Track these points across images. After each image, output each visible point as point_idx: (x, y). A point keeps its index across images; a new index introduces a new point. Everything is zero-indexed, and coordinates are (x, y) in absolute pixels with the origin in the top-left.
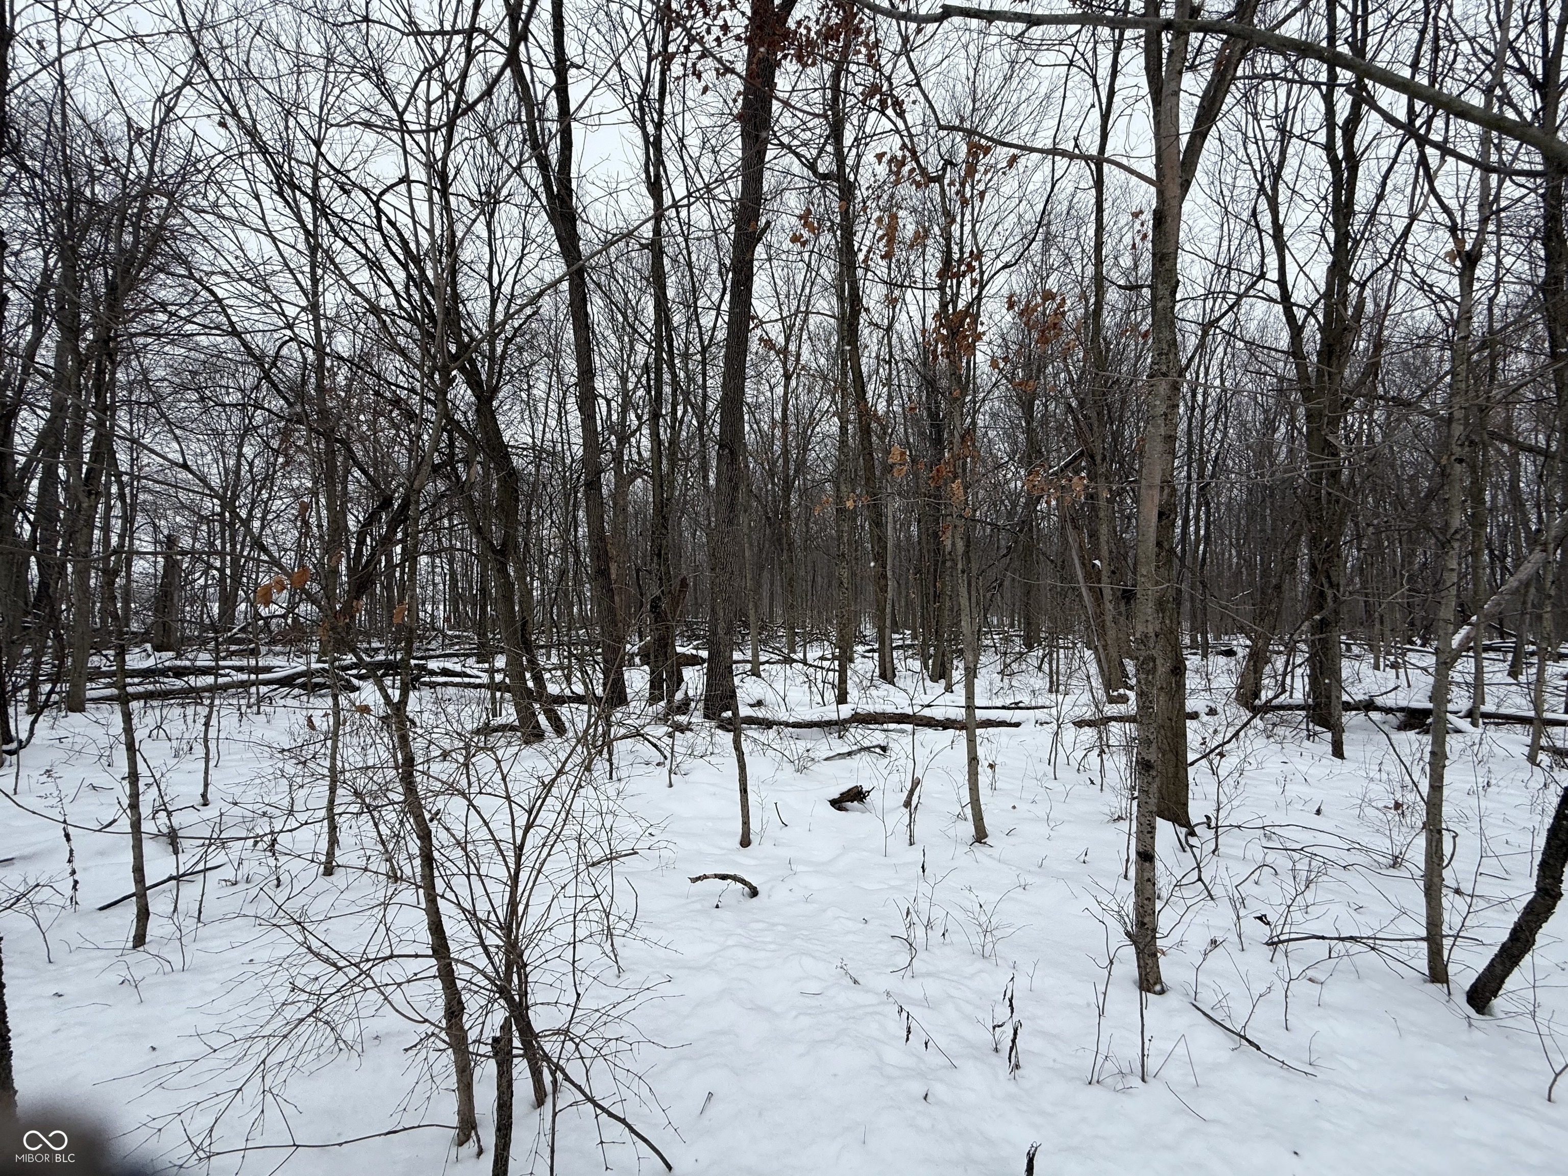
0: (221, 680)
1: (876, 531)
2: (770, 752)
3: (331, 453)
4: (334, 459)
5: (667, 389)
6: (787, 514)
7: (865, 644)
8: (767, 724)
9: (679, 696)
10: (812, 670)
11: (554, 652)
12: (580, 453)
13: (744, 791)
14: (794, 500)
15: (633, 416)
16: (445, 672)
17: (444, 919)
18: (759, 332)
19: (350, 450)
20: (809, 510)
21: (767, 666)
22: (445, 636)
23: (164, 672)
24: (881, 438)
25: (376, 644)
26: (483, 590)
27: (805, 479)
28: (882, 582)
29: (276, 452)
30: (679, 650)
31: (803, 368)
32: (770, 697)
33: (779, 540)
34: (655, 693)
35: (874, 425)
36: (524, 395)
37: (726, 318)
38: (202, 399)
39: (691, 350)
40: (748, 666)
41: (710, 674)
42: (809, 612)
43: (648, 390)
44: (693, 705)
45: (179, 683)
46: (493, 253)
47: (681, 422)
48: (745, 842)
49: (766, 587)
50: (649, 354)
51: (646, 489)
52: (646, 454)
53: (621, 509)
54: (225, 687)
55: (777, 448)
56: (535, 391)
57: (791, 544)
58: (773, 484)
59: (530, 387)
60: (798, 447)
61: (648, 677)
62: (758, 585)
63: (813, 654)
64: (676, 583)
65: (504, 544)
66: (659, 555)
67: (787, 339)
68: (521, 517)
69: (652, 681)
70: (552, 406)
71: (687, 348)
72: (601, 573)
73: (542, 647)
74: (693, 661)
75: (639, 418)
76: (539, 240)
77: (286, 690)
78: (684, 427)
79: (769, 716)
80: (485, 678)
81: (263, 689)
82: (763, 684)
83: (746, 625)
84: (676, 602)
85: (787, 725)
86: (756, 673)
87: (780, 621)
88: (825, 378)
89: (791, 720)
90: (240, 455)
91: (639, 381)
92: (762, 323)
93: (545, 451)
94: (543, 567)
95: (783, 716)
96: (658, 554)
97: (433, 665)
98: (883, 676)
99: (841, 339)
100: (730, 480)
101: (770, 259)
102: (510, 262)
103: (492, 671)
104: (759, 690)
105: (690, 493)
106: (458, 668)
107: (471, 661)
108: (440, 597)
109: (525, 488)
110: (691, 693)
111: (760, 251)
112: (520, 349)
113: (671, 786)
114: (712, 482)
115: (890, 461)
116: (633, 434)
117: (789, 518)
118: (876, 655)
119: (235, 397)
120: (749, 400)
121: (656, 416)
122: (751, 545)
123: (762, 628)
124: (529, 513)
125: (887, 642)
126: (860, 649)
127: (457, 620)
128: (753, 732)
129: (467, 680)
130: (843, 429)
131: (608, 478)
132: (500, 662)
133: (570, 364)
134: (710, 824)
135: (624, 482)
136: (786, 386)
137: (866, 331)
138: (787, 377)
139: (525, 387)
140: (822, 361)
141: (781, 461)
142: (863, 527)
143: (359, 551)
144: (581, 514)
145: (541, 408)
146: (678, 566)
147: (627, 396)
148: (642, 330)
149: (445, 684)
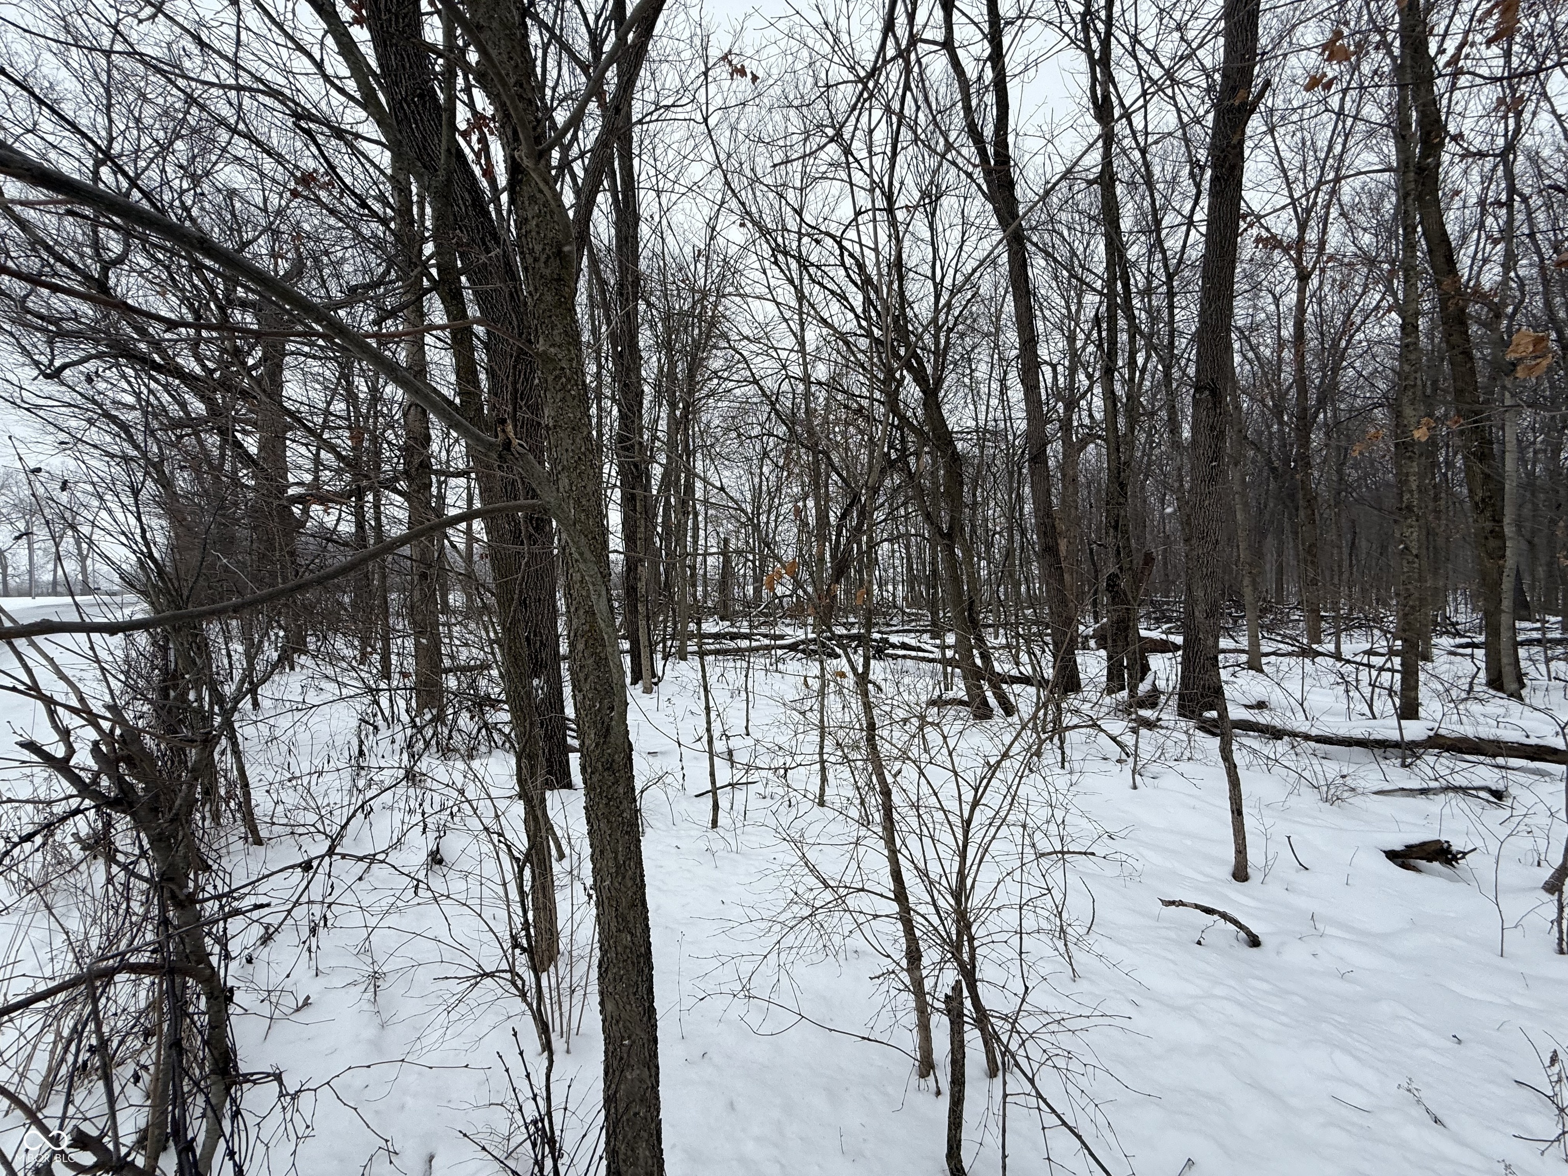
0: (754, 644)
1: (1478, 467)
2: (1277, 769)
3: (817, 462)
4: (819, 468)
5: (1123, 337)
6: (1305, 461)
7: (1457, 634)
8: (1276, 734)
9: (1144, 687)
10: (1350, 668)
11: (1001, 631)
12: (1023, 426)
13: (1237, 812)
14: (1316, 438)
15: (1082, 377)
16: (904, 646)
17: (903, 870)
18: (1254, 231)
19: (829, 458)
20: (1343, 453)
21: (1272, 659)
22: (904, 613)
23: (724, 636)
24: (1490, 325)
25: (852, 620)
26: (934, 572)
27: (1335, 410)
28: (1493, 543)
29: (782, 469)
30: (1143, 633)
31: (1331, 258)
32: (1276, 697)
33: (1292, 496)
34: (1115, 681)
35: (1473, 309)
36: (967, 380)
37: (1203, 229)
38: (739, 435)
39: (1155, 283)
40: (1244, 658)
41: (1187, 664)
42: (1344, 590)
43: (1100, 346)
44: (1163, 698)
45: (732, 645)
46: (935, 251)
47: (1143, 371)
48: (1241, 874)
49: (1270, 558)
50: (1101, 303)
51: (1099, 455)
52: (1098, 416)
53: (1070, 480)
54: (757, 649)
55: (1287, 375)
56: (976, 374)
57: (1311, 500)
58: (1281, 423)
59: (972, 371)
60: (1323, 368)
61: (1105, 664)
62: (1258, 554)
63: (1354, 645)
64: (1138, 560)
65: (951, 528)
66: (1116, 528)
67: (1303, 227)
68: (967, 498)
69: (1109, 668)
70: (995, 385)
71: (1149, 282)
72: (1049, 550)
73: (990, 626)
74: (1163, 647)
75: (1089, 376)
76: (978, 221)
77: (793, 653)
78: (1147, 376)
79: (1277, 723)
80: (937, 654)
81: (779, 652)
82: (1267, 682)
83: (1239, 606)
84: (1137, 580)
85: (1307, 737)
86: (1255, 665)
87: (1294, 601)
88: (1371, 262)
89: (1314, 732)
90: (762, 474)
91: (1088, 337)
92: (1259, 217)
93: (988, 431)
94: (989, 545)
95: (1302, 726)
96: (1116, 525)
97: (894, 639)
98: (1496, 682)
99: (1403, 197)
100: (1212, 429)
101: (1271, 130)
102: (951, 253)
103: (943, 647)
104: (1260, 689)
105: (1157, 451)
106: (913, 642)
107: (926, 637)
108: (899, 578)
109: (970, 470)
110: (1161, 684)
111: (1255, 124)
112: (962, 336)
113: (1135, 787)
114: (1186, 434)
115: (1510, 356)
116: (1083, 396)
117: (1308, 465)
118: (1480, 653)
119: (757, 431)
120: (1240, 323)
121: (1109, 372)
122: (1246, 504)
123: (1264, 611)
124: (974, 495)
125: (1505, 636)
126: (1446, 642)
127: (914, 600)
128: (1252, 741)
129: (921, 654)
130: (1408, 328)
131: (1055, 450)
132: (951, 639)
133: (1011, 337)
134: (1189, 842)
135: (1073, 450)
136: (1301, 291)
137: (1456, 171)
138: (1303, 277)
139: (968, 371)
140: (1366, 239)
141: (1293, 392)
142: (1449, 464)
143: (838, 541)
144: (1027, 490)
145: (984, 389)
146: (1141, 539)
147: (1074, 355)
148: (1090, 278)
149: (904, 657)
